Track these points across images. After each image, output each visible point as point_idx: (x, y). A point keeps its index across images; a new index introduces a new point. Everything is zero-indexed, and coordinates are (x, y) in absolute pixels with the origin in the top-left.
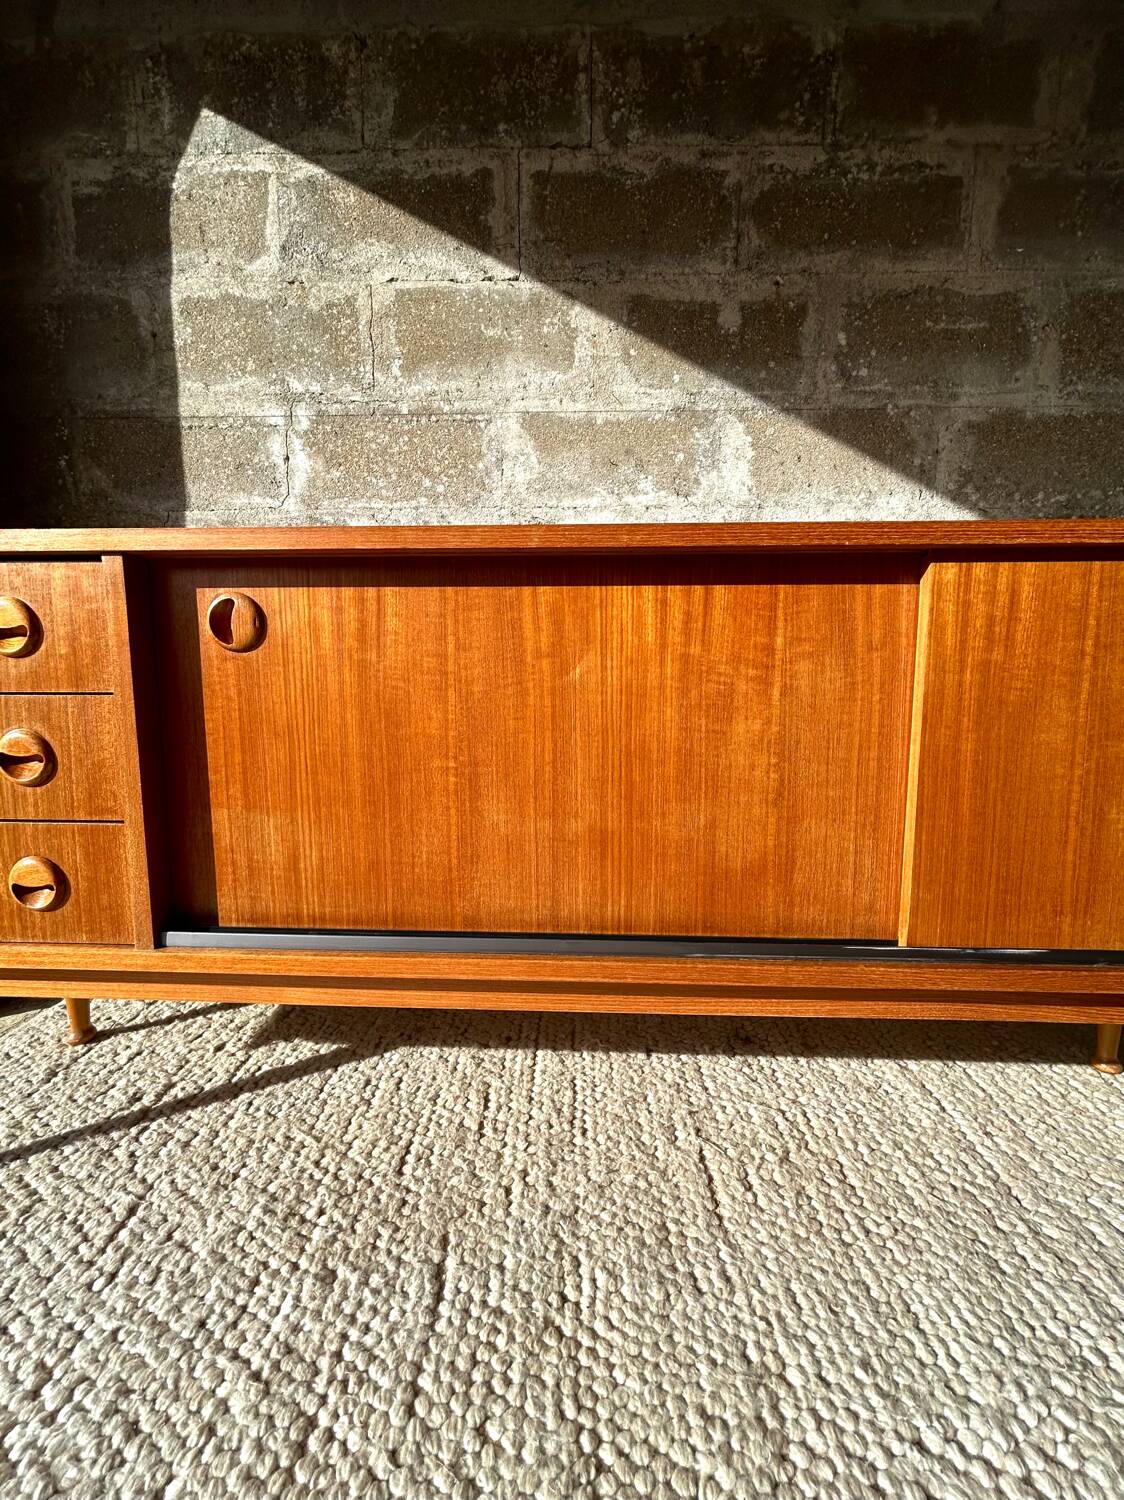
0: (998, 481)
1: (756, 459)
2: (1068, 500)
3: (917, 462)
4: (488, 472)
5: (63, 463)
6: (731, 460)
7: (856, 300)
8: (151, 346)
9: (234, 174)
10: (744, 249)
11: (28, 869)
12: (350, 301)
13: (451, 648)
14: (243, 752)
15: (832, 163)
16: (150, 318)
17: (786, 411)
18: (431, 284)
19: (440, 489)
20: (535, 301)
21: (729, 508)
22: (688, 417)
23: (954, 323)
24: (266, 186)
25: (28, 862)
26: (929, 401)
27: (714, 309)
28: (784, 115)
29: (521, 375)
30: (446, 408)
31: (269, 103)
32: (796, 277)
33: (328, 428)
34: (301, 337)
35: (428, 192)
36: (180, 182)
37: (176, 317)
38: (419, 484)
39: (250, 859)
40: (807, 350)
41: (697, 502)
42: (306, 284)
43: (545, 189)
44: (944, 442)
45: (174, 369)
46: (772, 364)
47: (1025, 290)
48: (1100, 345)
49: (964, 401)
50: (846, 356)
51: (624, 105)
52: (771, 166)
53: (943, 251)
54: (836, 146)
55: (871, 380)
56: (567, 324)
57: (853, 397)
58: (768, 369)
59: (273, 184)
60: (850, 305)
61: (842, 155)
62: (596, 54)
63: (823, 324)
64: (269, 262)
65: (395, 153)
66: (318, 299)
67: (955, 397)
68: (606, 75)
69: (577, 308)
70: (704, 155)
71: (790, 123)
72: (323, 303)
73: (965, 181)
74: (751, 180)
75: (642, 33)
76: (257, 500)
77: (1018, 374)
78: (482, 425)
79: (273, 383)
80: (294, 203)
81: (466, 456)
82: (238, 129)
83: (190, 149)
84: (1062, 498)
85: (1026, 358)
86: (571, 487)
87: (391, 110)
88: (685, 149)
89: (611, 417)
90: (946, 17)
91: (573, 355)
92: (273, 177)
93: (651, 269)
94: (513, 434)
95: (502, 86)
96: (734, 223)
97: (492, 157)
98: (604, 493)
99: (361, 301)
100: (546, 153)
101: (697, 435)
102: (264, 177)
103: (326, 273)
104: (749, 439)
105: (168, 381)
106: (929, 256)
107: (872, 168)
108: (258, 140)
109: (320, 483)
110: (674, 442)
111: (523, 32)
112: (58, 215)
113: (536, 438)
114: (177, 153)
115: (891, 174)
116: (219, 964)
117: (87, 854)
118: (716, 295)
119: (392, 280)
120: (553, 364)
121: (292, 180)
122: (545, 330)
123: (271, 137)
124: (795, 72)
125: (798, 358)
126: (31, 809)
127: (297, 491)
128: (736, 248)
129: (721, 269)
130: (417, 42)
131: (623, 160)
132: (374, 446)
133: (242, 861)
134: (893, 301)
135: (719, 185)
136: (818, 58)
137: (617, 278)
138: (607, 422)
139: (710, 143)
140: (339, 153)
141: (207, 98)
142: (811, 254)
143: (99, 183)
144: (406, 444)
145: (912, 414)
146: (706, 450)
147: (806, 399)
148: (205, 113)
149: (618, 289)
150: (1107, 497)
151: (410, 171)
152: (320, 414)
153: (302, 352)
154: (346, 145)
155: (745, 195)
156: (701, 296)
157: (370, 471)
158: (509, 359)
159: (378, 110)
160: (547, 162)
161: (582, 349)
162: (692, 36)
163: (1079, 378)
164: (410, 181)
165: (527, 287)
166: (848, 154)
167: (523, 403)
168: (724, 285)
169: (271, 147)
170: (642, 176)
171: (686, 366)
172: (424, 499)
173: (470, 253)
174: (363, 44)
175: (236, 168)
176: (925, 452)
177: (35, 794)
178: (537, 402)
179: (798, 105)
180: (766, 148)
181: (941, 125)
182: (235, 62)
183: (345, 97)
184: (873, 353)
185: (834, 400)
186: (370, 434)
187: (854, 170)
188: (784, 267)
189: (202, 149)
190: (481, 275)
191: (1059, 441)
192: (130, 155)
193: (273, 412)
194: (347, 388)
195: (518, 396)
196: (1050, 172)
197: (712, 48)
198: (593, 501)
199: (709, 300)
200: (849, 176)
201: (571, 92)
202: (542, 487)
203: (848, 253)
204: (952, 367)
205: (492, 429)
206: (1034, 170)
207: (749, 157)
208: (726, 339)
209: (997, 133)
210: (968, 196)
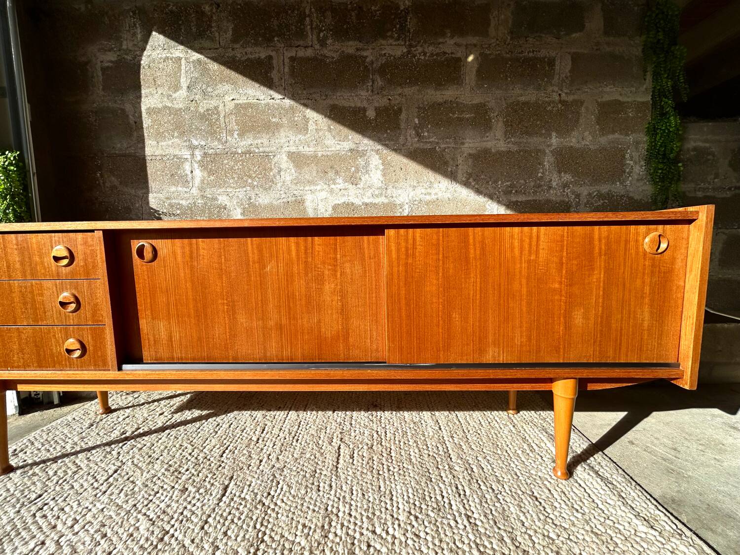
0: (482, 177)
1: (384, 169)
2: (511, 184)
3: (449, 169)
4: (275, 176)
5: (98, 175)
6: (374, 170)
7: (421, 105)
8: (134, 127)
9: (167, 58)
10: (375, 86)
11: (72, 343)
12: (216, 108)
13: (223, 260)
14: (151, 299)
15: (409, 52)
16: (134, 116)
17: (395, 150)
18: (249, 101)
19: (255, 183)
20: (291, 108)
21: (374, 189)
22: (355, 153)
23: (461, 114)
24: (180, 62)
25: (71, 340)
26: (453, 145)
27: (364, 110)
28: (389, 34)
29: (287, 137)
30: (257, 151)
31: (181, 29)
32: (397, 97)
33: (209, 159)
34: (197, 123)
35: (247, 65)
36: (144, 61)
37: (144, 115)
38: (246, 181)
39: (154, 337)
40: (403, 126)
41: (361, 187)
42: (198, 102)
43: (294, 63)
44: (460, 162)
45: (143, 136)
46: (389, 131)
47: (488, 102)
48: (520, 123)
49: (466, 145)
50: (419, 127)
51: (325, 30)
52: (385, 54)
53: (455, 86)
54: (411, 46)
55: (429, 138)
56: (305, 116)
57: (422, 144)
58: (387, 133)
59: (183, 61)
60: (419, 108)
61: (413, 49)
62: (313, 10)
63: (408, 115)
64: (183, 93)
65: (233, 49)
66: (203, 107)
67: (463, 143)
68: (317, 18)
69: (308, 110)
70: (358, 50)
71: (392, 37)
72: (205, 109)
73: (463, 59)
74: (377, 60)
76: (180, 189)
77: (487, 134)
78: (272, 157)
79: (185, 141)
80: (192, 69)
81: (265, 170)
82: (168, 40)
83: (148, 47)
84: (508, 183)
85: (491, 128)
86: (309, 182)
87: (231, 32)
88: (350, 47)
89: (324, 153)
91: (308, 129)
92: (183, 59)
93: (339, 94)
94: (284, 161)
95: (276, 23)
96: (371, 76)
97: (272, 51)
98: (322, 184)
99: (221, 108)
100: (294, 49)
101: (360, 160)
102: (180, 59)
103: (206, 97)
104: (381, 161)
105: (141, 140)
106: (450, 88)
107: (425, 54)
108: (177, 44)
109: (206, 182)
110: (350, 163)
111: (283, 2)
112: (95, 75)
113: (294, 162)
114: (144, 49)
115: (433, 56)
116: (141, 376)
117: (93, 337)
118: (365, 104)
119: (233, 99)
120: (300, 132)
121: (191, 60)
122: (296, 119)
123: (182, 43)
124: (393, 17)
125: (399, 129)
126: (71, 321)
127: (196, 185)
128: (372, 86)
129: (366, 94)
130: (240, 5)
131: (325, 52)
132: (227, 166)
133: (152, 339)
134: (436, 106)
135: (364, 62)
136: (402, 11)
137: (324, 98)
138: (322, 156)
139: (360, 45)
140: (210, 49)
141: (155, 27)
142: (402, 88)
143: (111, 62)
144: (240, 165)
145: (446, 150)
146: (363, 166)
147: (403, 145)
148: (154, 33)
149: (325, 102)
150: (526, 183)
151: (239, 56)
152: (205, 154)
153: (197, 129)
154: (213, 46)
155: (375, 65)
156: (359, 105)
157: (226, 176)
158: (282, 130)
159: (226, 32)
160: (295, 52)
161: (311, 126)
162: (351, 3)
163: (512, 136)
164: (239, 60)
165: (288, 102)
166: (415, 49)
167: (288, 148)
168: (368, 100)
169: (182, 47)
170: (333, 58)
171: (354, 133)
172: (249, 188)
173: (264, 89)
174: (218, 6)
175: (168, 55)
176: (453, 166)
177: (73, 316)
178: (294, 148)
179: (394, 29)
180: (382, 47)
181: (452, 37)
182: (166, 13)
183: (212, 27)
184: (429, 126)
185: (415, 145)
186: (226, 162)
187: (418, 55)
188: (392, 92)
189: (154, 48)
190: (269, 97)
191: (506, 161)
192: (124, 50)
193: (185, 153)
194: (216, 143)
195: (286, 145)
196: (496, 55)
197: (360, 7)
198: (319, 187)
199: (362, 106)
200: (416, 57)
201: (304, 25)
202: (297, 182)
203: (417, 87)
204: (461, 132)
205: (276, 159)
206: (490, 54)
207: (376, 50)
208: (370, 121)
209: (474, 40)
210: (464, 65)
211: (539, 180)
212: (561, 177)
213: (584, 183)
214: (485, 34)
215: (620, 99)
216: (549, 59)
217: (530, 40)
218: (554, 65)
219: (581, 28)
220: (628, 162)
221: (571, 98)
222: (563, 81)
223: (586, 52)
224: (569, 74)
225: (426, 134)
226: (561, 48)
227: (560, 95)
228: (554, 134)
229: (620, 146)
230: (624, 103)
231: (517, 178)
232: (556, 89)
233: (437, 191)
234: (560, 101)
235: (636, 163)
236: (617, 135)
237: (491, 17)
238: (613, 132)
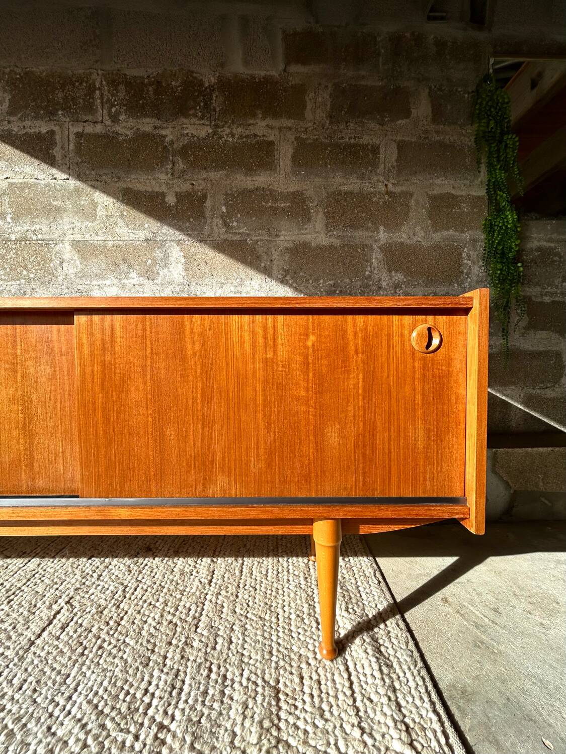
0: (301, 274)
1: (186, 263)
2: (334, 284)
3: (263, 265)
4: (55, 268)
6: (174, 263)
7: (229, 192)
10: (176, 169)
15: (215, 133)
17: (200, 241)
18: (26, 180)
19: (32, 276)
20: (77, 190)
21: (174, 285)
22: (152, 243)
23: (275, 203)
26: (266, 237)
27: (163, 195)
28: (192, 112)
29: (71, 223)
30: (34, 238)
32: (200, 181)
35: (25, 140)
38: (21, 273)
40: (208, 214)
41: (159, 283)
43: (81, 140)
44: (275, 256)
46: (192, 220)
47: (306, 190)
48: (342, 215)
49: (282, 238)
50: (226, 216)
51: (117, 105)
52: (187, 134)
53: (268, 172)
54: (216, 126)
55: (239, 228)
56: (93, 200)
57: (231, 235)
58: (189, 221)
60: (227, 194)
61: (220, 130)
62: (104, 82)
63: (215, 202)
65: (9, 122)
67: (278, 236)
68: (109, 91)
69: (97, 193)
70: (155, 128)
71: (195, 115)
73: (276, 143)
74: (178, 139)
75: (125, 75)
77: (306, 226)
78: (52, 246)
81: (44, 260)
84: (331, 282)
85: (309, 219)
86: (96, 275)
87: (7, 103)
88: (147, 125)
89: (116, 243)
90: (263, 73)
91: (97, 215)
93: (133, 176)
94: (67, 250)
95: (60, 95)
96: (171, 158)
97: (55, 125)
98: (113, 278)
100: (81, 124)
101: (157, 252)
104: (182, 254)
106: (262, 174)
107: (233, 136)
110: (146, 255)
111: (70, 73)
113: (78, 252)
115: (242, 139)
118: (164, 189)
119: (7, 178)
120: (87, 219)
122: (82, 202)
124: (196, 94)
125: (204, 217)
128: (172, 169)
129: (165, 177)
130: (20, 74)
131: (117, 128)
134: (246, 193)
135: (163, 141)
136: (207, 88)
137: (116, 180)
138: (113, 246)
139: (158, 123)
142: (207, 172)
144: (14, 254)
145: (259, 243)
146: (162, 259)
147: (208, 236)
149: (117, 185)
150: (352, 282)
151: (16, 130)
155: (175, 146)
156: (157, 189)
158: (65, 215)
159: (1, 103)
160: (82, 128)
161: (100, 212)
162: (148, 77)
163: (334, 229)
164: (16, 134)
165: (73, 183)
166: (222, 130)
167: (72, 236)
168: (167, 184)
170: (127, 135)
171: (151, 220)
172: (23, 281)
173: (45, 167)
176: (267, 261)
178: (79, 236)
179: (198, 107)
180: (184, 126)
181: (263, 119)
184: (239, 216)
185: (222, 237)
187: (225, 136)
188: (195, 177)
190: (51, 177)
191: (328, 257)
195: (70, 232)
196: (314, 140)
197: (158, 82)
198: (108, 282)
199: (161, 191)
200: (223, 139)
201: (93, 98)
202: (82, 275)
203: (225, 172)
204: (276, 223)
205: (58, 248)
206: (307, 139)
207: (177, 129)
208: (169, 208)
209: (289, 123)
210: (277, 150)
211: (366, 278)
212: (391, 277)
213: (418, 284)
214: (300, 116)
215: (453, 192)
216: (372, 146)
217: (351, 125)
218: (378, 153)
219: (407, 114)
220: (465, 262)
221: (398, 189)
222: (389, 170)
223: (413, 140)
224: (395, 164)
225: (235, 224)
226: (386, 135)
227: (386, 185)
228: (382, 228)
229: (456, 244)
230: (458, 197)
231: (342, 276)
232: (382, 179)
233: (249, 289)
234: (387, 193)
235: (473, 263)
236: (451, 232)
237: (307, 99)
238: (448, 229)
